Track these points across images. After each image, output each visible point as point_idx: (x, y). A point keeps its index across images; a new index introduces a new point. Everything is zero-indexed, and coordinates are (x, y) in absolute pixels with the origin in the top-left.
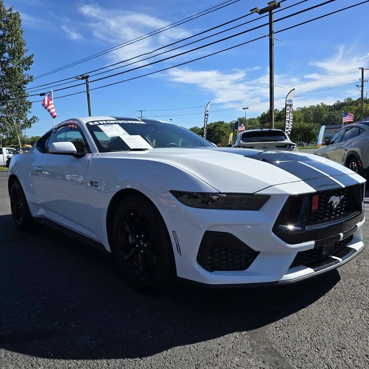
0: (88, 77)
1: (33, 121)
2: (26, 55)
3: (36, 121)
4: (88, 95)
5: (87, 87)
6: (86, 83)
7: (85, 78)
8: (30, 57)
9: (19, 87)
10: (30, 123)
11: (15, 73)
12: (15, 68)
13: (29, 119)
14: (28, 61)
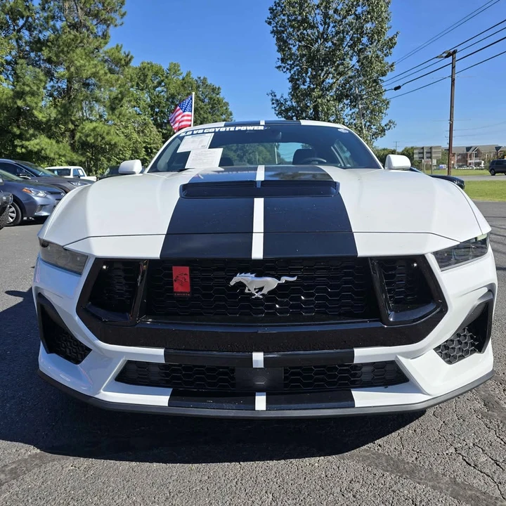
0: (455, 52)
1: (388, 127)
2: (388, 35)
3: (392, 126)
4: (453, 81)
5: (453, 67)
6: (452, 63)
7: (451, 54)
8: (393, 38)
9: (375, 81)
10: (383, 130)
11: (371, 62)
12: (372, 57)
13: (383, 125)
14: (391, 44)
